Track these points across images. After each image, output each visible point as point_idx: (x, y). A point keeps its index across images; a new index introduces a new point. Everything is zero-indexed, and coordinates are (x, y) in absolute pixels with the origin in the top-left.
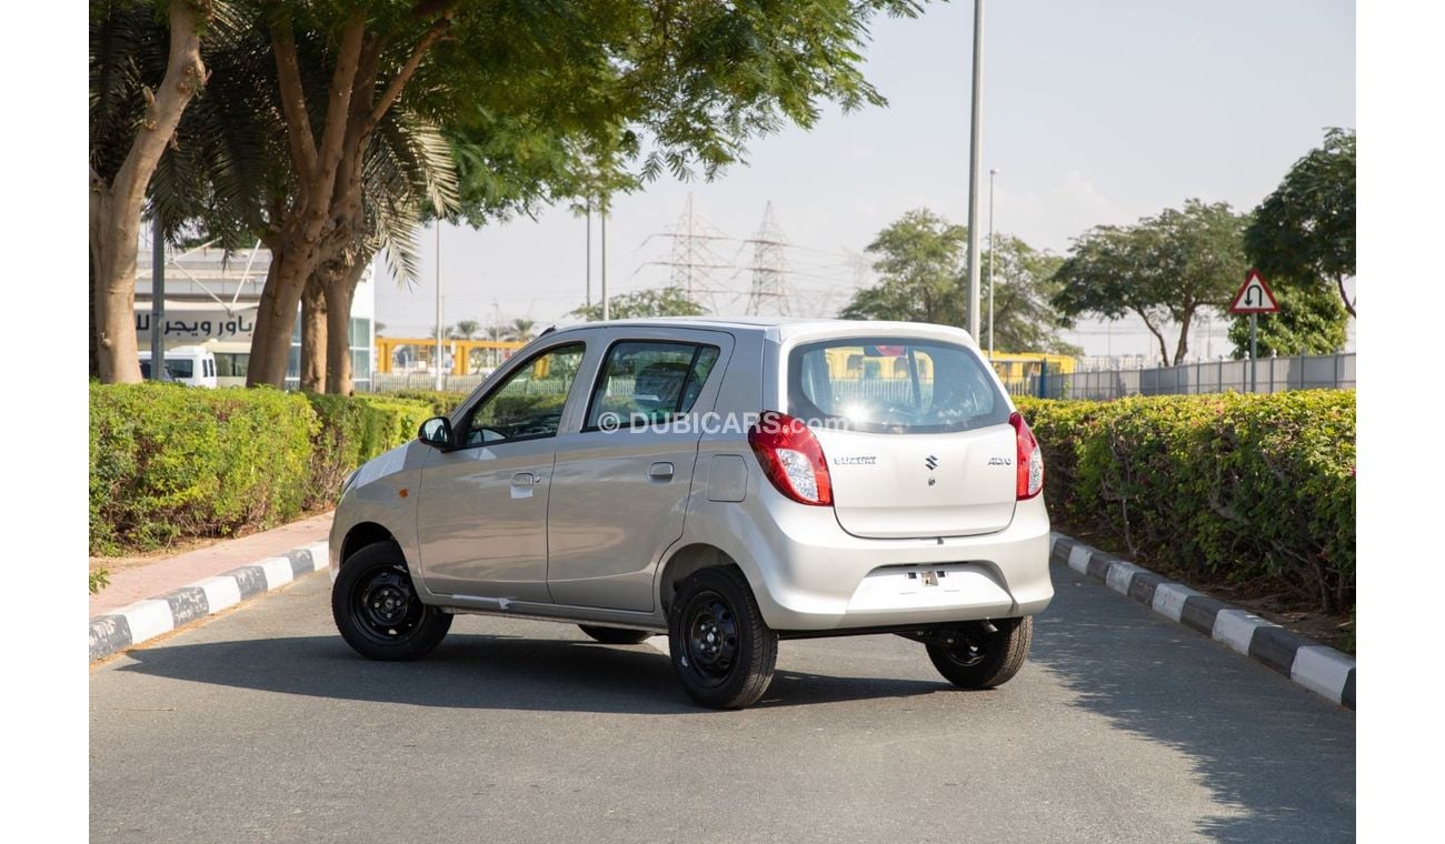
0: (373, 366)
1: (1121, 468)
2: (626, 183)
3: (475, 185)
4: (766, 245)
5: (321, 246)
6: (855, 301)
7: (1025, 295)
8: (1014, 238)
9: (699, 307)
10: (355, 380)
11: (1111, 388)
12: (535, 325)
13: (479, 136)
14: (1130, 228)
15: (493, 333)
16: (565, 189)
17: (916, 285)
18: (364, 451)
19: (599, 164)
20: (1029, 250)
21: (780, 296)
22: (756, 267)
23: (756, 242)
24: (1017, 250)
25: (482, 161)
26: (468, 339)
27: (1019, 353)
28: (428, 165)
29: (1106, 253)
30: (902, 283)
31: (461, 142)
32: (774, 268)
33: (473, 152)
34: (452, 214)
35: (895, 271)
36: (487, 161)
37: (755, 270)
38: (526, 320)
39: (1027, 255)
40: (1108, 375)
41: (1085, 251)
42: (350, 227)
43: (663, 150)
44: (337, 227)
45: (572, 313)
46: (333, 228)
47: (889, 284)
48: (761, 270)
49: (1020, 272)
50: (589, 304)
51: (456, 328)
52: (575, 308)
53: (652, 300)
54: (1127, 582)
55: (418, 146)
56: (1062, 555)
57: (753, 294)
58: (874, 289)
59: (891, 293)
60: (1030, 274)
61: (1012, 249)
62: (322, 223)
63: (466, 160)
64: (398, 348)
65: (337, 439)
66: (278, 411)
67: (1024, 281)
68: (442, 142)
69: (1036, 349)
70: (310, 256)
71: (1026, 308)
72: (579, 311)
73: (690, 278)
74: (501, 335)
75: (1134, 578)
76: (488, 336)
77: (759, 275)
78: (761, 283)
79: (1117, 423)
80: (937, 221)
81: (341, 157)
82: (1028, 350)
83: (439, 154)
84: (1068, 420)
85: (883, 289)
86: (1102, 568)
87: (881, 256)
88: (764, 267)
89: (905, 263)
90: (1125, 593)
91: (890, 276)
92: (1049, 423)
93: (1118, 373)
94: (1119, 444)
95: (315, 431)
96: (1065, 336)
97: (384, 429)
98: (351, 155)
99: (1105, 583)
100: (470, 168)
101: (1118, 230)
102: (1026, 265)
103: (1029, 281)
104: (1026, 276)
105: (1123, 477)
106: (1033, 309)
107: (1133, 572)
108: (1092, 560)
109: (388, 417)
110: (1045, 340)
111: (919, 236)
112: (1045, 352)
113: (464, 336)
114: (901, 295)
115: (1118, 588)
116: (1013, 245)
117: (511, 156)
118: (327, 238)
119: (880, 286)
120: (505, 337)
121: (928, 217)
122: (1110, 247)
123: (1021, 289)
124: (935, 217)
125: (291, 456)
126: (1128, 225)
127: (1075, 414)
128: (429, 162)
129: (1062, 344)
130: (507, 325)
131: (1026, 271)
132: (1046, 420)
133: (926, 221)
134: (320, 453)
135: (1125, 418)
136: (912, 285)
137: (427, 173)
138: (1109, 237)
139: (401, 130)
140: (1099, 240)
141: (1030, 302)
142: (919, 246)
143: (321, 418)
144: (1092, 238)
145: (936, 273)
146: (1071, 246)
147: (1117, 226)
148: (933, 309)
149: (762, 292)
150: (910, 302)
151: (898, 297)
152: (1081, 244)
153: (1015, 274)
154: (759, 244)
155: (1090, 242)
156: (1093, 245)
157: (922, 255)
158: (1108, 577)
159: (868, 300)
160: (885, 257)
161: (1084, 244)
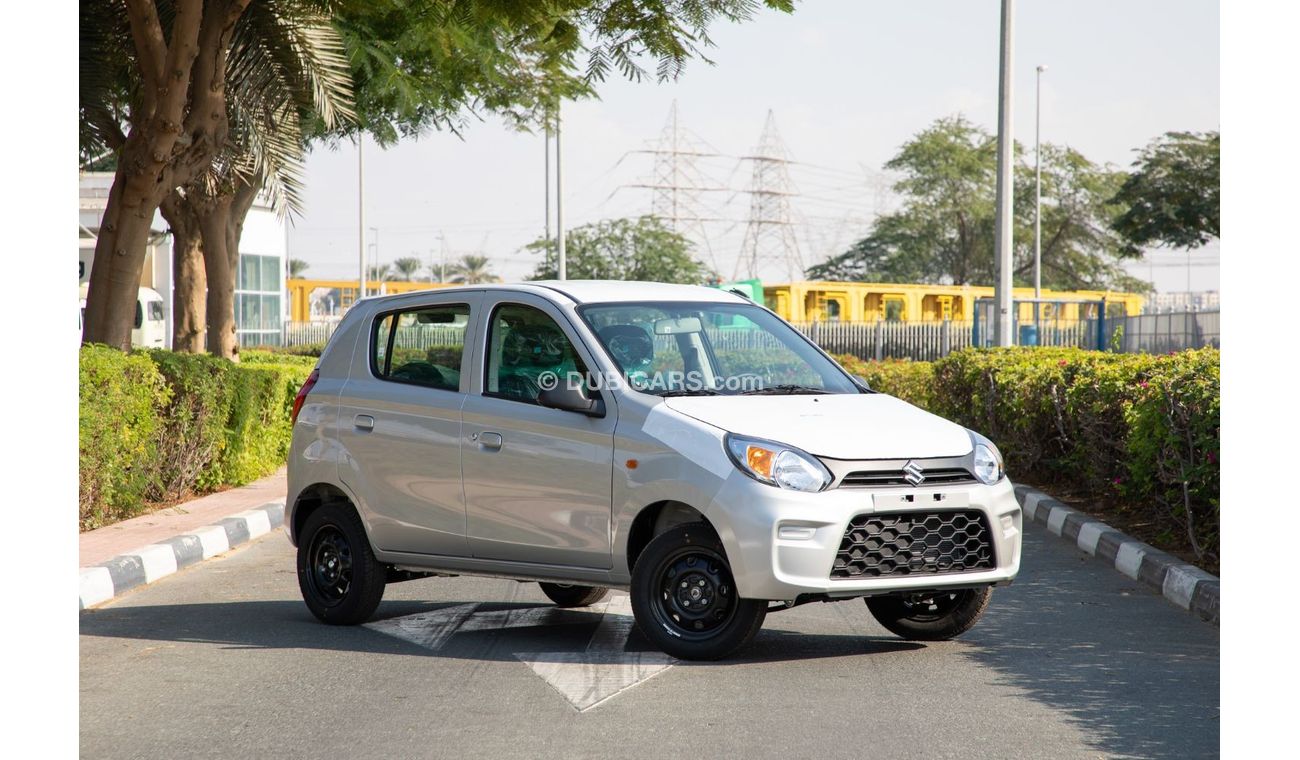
0: (284, 317)
1: (1181, 443)
2: (576, 89)
3: (383, 92)
4: (766, 163)
5: (174, 167)
6: (874, 230)
7: (1081, 220)
8: (1069, 150)
9: (682, 239)
10: (240, 331)
11: (1186, 333)
12: (488, 262)
13: (389, 27)
14: (1208, 135)
15: (437, 273)
16: (499, 100)
17: (948, 209)
18: (233, 422)
19: (544, 65)
20: (1087, 164)
21: (785, 224)
22: (756, 189)
23: (755, 159)
24: (1074, 165)
25: (393, 61)
26: (408, 280)
27: (1074, 290)
28: (313, 63)
29: (1178, 166)
30: (930, 207)
31: (364, 36)
32: (777, 191)
33: (380, 49)
34: (348, 127)
35: (921, 193)
36: (400, 61)
37: (754, 193)
38: (478, 256)
39: (1083, 170)
40: (1182, 318)
41: (1153, 164)
42: (211, 143)
43: (604, 42)
44: (194, 143)
45: (529, 247)
46: (189, 144)
47: (915, 208)
48: (761, 193)
49: (1076, 190)
50: (548, 236)
51: (393, 267)
52: (533, 242)
53: (625, 231)
54: (1190, 591)
55: (301, 41)
56: (1108, 554)
57: (751, 223)
58: (898, 215)
59: (917, 220)
60: (1088, 193)
61: (1066, 164)
62: (175, 137)
63: (373, 60)
64: (324, 291)
65: (195, 411)
66: (108, 377)
67: (1081, 202)
68: (334, 36)
69: (1100, 287)
70: (160, 180)
71: (1083, 234)
72: (536, 245)
73: (674, 204)
74: (449, 274)
75: (1198, 587)
76: (431, 275)
77: (758, 200)
78: (761, 208)
79: (1176, 385)
80: (975, 131)
81: (197, 54)
82: (1086, 287)
83: (331, 51)
84: (1116, 379)
85: (908, 216)
86: (1159, 572)
87: (905, 174)
88: (764, 189)
89: (933, 182)
90: (1187, 607)
91: (916, 198)
92: (1092, 383)
93: (1194, 315)
94: (1179, 412)
95: (163, 400)
96: (1131, 267)
97: (262, 397)
98: (211, 50)
99: (1161, 592)
100: (376, 67)
101: (1192, 138)
102: (1084, 183)
103: (1086, 202)
104: (1083, 196)
105: (1184, 455)
106: (1092, 237)
107: (1196, 581)
108: (1145, 561)
109: (268, 381)
110: (1108, 274)
111: (951, 149)
112: (1106, 289)
113: (403, 276)
114: (929, 222)
115: (1178, 600)
116: (1068, 158)
117: (429, 53)
118: (182, 156)
119: (903, 211)
120: (454, 277)
121: (963, 126)
122: (1185, 159)
123: (1078, 213)
124: (971, 127)
125: (127, 434)
126: (1208, 131)
127: (1125, 371)
128: (315, 61)
129: (1126, 279)
130: (455, 262)
131: (1083, 190)
132: (1088, 380)
133: (959, 132)
134: (172, 428)
135: (1187, 378)
136: (943, 210)
137: (315, 76)
138: (1181, 147)
139: (281, 21)
140: (1171, 151)
141: (1088, 228)
142: (950, 161)
143: (171, 384)
144: (1162, 149)
145: (972, 194)
146: (1136, 160)
147: (1193, 133)
148: (968, 238)
149: (763, 219)
150: (940, 230)
151: (926, 224)
152: (1149, 156)
153: (1069, 194)
154: (758, 161)
155: (1159, 154)
156: (1163, 156)
157: (954, 174)
158: (1164, 584)
159: (889, 228)
160: (908, 175)
161: (1153, 155)
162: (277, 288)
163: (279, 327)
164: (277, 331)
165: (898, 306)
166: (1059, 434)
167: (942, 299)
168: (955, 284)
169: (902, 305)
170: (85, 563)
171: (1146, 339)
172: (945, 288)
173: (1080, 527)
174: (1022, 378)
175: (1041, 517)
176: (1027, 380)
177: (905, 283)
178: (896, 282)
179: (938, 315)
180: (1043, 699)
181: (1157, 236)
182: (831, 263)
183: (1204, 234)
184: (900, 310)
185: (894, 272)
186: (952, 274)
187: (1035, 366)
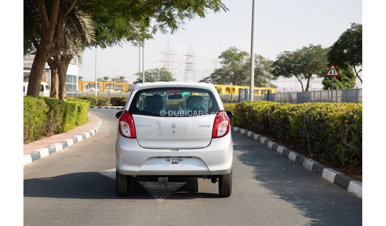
0: (77, 89)
2: (149, 37)
3: (103, 36)
4: (189, 56)
5: (51, 52)
6: (214, 72)
7: (262, 71)
8: (259, 55)
9: (171, 73)
10: (67, 93)
11: (288, 98)
12: (125, 78)
13: (104, 20)
14: (293, 52)
15: (113, 80)
16: (130, 39)
17: (232, 68)
18: (64, 116)
19: (141, 31)
20: (263, 58)
21: (193, 70)
22: (187, 62)
23: (187, 55)
24: (260, 58)
25: (105, 29)
26: (106, 82)
27: (260, 87)
28: (86, 28)
29: (286, 59)
30: (228, 67)
31: (98, 22)
32: (192, 63)
33: (102, 26)
34: (94, 44)
35: (226, 64)
36: (107, 28)
37: (186, 63)
38: (122, 76)
39: (263, 60)
40: (287, 94)
41: (281, 58)
42: (60, 46)
43: (158, 24)
44: (56, 46)
45: (135, 74)
46: (54, 46)
47: (224, 67)
48: (188, 63)
49: (261, 64)
50: (140, 72)
51: (103, 78)
52: (136, 73)
53: (158, 71)
54: (312, 166)
55: (83, 22)
56: (286, 154)
57: (186, 70)
58: (220, 69)
59: (224, 70)
60: (263, 65)
61: (259, 58)
62: (51, 45)
63: (100, 28)
64: (87, 84)
65: (55, 113)
66: (32, 104)
67: (262, 67)
68: (91, 21)
69: (265, 86)
70: (47, 55)
71: (262, 74)
72: (137, 74)
73: (168, 65)
74: (116, 80)
75: (314, 165)
76: (112, 80)
77: (187, 64)
78: (188, 67)
79: (306, 112)
80: (238, 50)
81: (57, 24)
82: (263, 86)
83: (90, 25)
85: (222, 69)
86: (301, 160)
88: (189, 62)
89: (229, 62)
90: (311, 170)
91: (224, 65)
93: (290, 93)
94: (307, 119)
95: (47, 110)
97: (72, 110)
98: (60, 24)
99: (303, 166)
100: (101, 30)
101: (289, 52)
102: (262, 63)
103: (263, 67)
104: (262, 66)
105: (308, 130)
106: (264, 75)
107: (313, 163)
108: (297, 157)
109: (73, 106)
110: (267, 83)
111: (233, 54)
112: (267, 87)
113: (105, 81)
114: (227, 70)
115: (308, 168)
116: (259, 57)
117: (114, 26)
118: (53, 49)
119: (222, 68)
120: (117, 81)
121: (236, 49)
122: (287, 57)
123: (261, 69)
124: (237, 49)
125: (37, 119)
126: (293, 51)
128: (86, 27)
129: (272, 85)
130: (117, 78)
131: (262, 64)
133: (235, 50)
134: (49, 117)
136: (230, 68)
137: (86, 31)
138: (287, 54)
139: (78, 17)
140: (284, 55)
141: (263, 73)
142: (232, 57)
143: (49, 107)
144: (283, 55)
145: (237, 64)
146: (277, 57)
147: (290, 51)
148: (236, 74)
149: (188, 69)
150: (230, 73)
151: (226, 71)
152: (279, 56)
153: (259, 65)
154: (188, 56)
155: (282, 56)
156: (283, 57)
157: (233, 59)
158: (303, 163)
159: (218, 72)
160: (223, 60)
161: (280, 56)
162: (76, 83)
163: (76, 92)
164: (76, 93)
165: (220, 90)
166: (269, 122)
167: (230, 88)
168: (233, 85)
169: (221, 90)
170: (25, 153)
171: (279, 99)
172: (231, 86)
173: (277, 147)
174: (259, 109)
175: (266, 144)
176: (261, 109)
177: (222, 84)
178: (220, 84)
179: (229, 92)
180: (285, 199)
181: (281, 75)
182: (204, 80)
183: (292, 74)
184: (221, 91)
185: (219, 82)
186: (232, 83)
187: (262, 106)
